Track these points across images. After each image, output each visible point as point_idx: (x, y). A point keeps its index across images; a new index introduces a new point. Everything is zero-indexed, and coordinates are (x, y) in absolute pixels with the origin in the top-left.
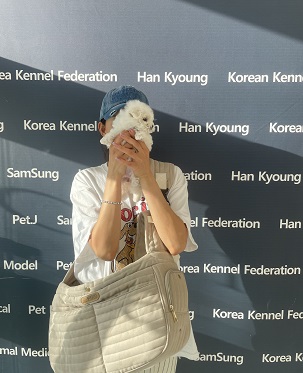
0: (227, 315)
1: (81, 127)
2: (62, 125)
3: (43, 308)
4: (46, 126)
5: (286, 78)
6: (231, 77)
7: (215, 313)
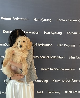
0: (56, 81)
4: (9, 32)
5: (71, 20)
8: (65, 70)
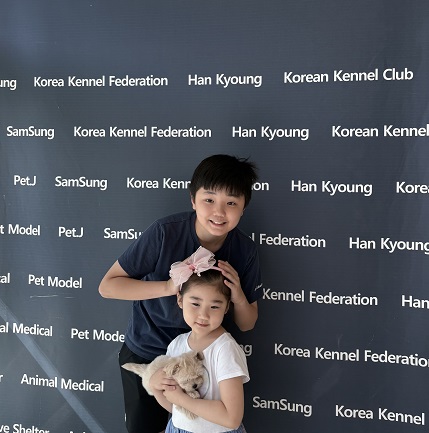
0: (291, 351)
1: (130, 133)
2: (112, 131)
3: (87, 332)
4: (96, 133)
5: (348, 77)
6: (287, 77)
7: (277, 349)
8: (328, 299)
